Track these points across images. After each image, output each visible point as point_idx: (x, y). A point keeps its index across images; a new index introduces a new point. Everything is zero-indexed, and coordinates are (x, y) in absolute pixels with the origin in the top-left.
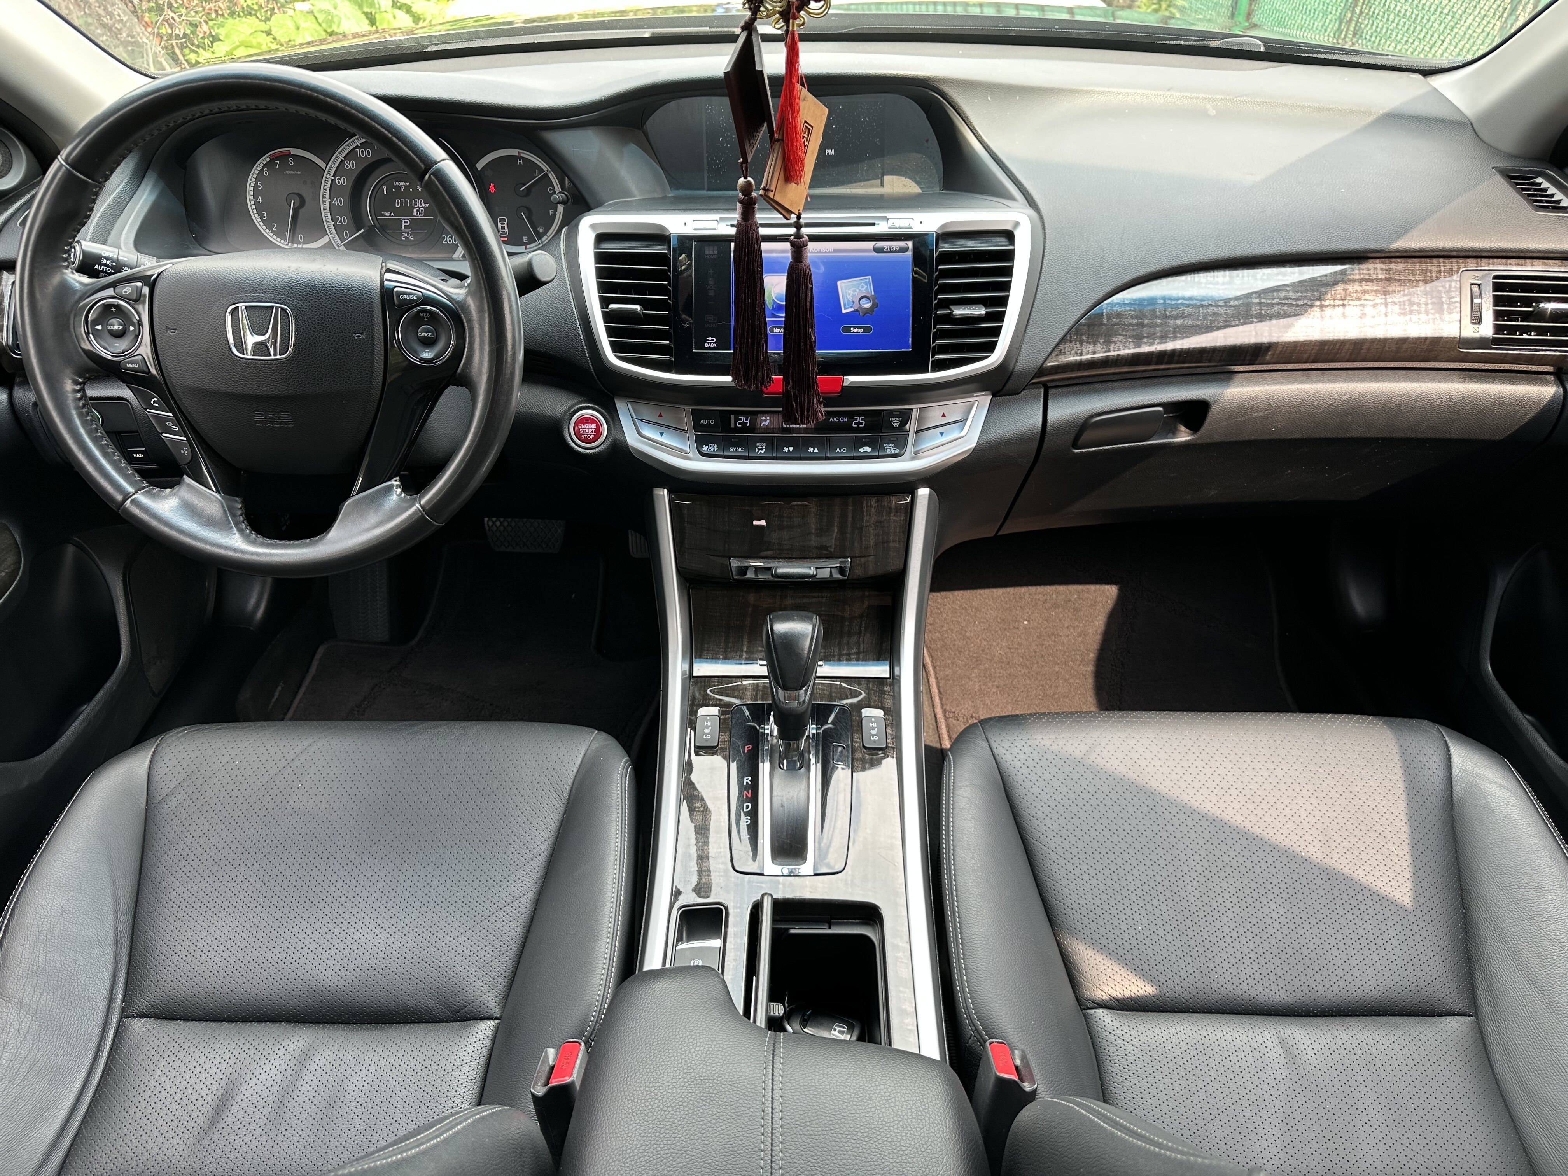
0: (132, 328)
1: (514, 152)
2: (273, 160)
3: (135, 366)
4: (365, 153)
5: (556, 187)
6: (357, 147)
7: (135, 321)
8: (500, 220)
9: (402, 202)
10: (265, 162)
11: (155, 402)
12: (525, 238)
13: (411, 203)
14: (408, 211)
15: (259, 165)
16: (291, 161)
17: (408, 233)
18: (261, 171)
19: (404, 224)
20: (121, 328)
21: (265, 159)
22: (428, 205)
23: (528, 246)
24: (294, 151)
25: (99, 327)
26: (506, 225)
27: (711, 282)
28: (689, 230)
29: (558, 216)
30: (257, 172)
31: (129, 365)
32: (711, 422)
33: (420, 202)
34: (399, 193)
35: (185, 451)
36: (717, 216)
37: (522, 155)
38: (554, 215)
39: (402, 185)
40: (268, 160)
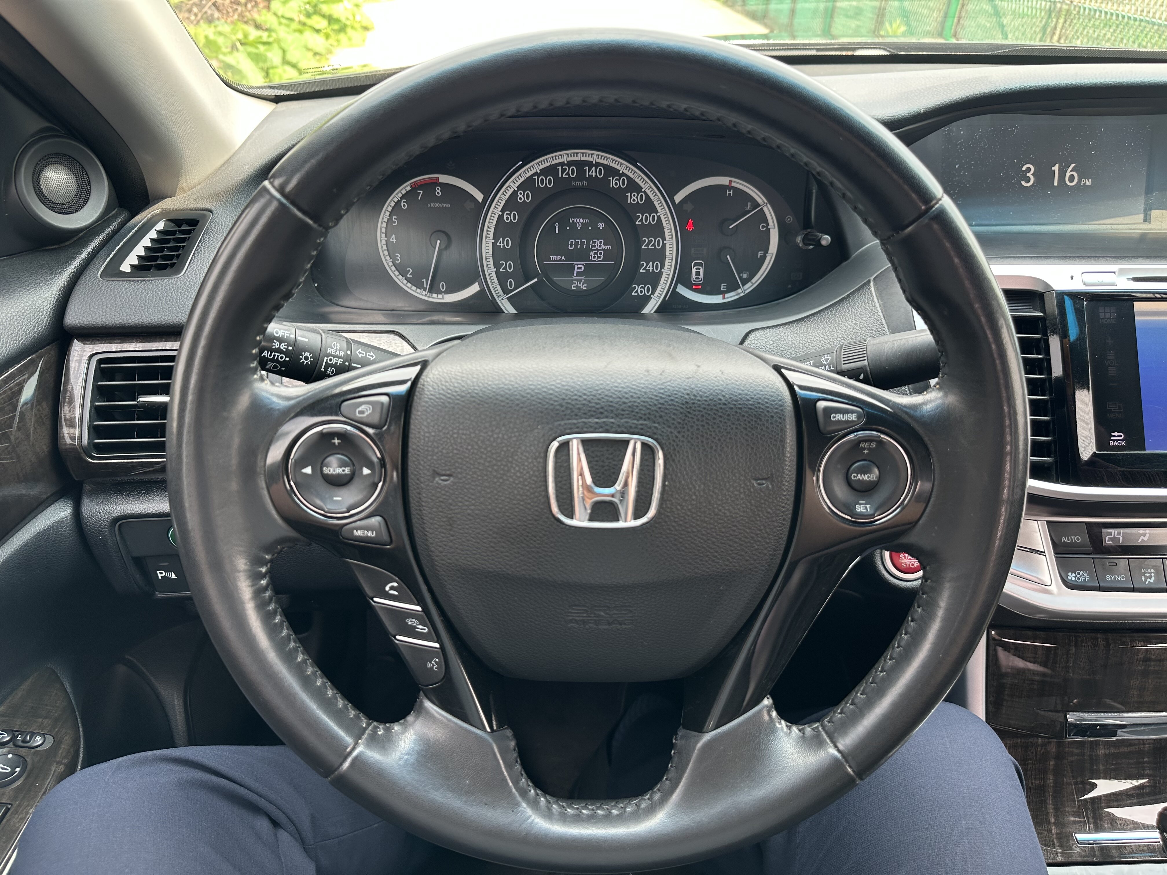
0: (366, 471)
1: (723, 180)
2: (415, 188)
3: (370, 534)
4: (546, 182)
5: (771, 223)
6: (536, 174)
7: (375, 460)
8: (695, 265)
9: (577, 243)
10: (404, 192)
11: (392, 588)
12: (723, 287)
13: (588, 244)
14: (582, 255)
15: (396, 195)
16: (438, 191)
17: (580, 281)
18: (398, 203)
19: (576, 270)
20: (347, 471)
21: (406, 187)
22: (609, 247)
23: (727, 295)
24: (444, 179)
25: (308, 470)
26: (702, 270)
27: (1111, 355)
28: (1077, 286)
29: (768, 259)
30: (393, 204)
31: (358, 533)
32: (1077, 539)
33: (599, 244)
34: (574, 233)
35: (433, 664)
36: (1114, 267)
37: (733, 184)
38: (764, 258)
39: (579, 222)
40: (409, 188)
